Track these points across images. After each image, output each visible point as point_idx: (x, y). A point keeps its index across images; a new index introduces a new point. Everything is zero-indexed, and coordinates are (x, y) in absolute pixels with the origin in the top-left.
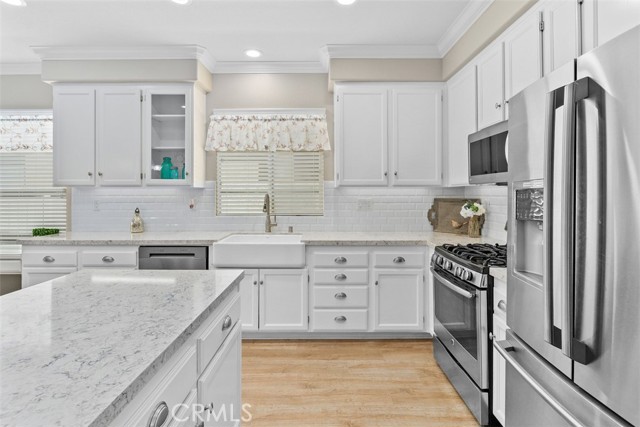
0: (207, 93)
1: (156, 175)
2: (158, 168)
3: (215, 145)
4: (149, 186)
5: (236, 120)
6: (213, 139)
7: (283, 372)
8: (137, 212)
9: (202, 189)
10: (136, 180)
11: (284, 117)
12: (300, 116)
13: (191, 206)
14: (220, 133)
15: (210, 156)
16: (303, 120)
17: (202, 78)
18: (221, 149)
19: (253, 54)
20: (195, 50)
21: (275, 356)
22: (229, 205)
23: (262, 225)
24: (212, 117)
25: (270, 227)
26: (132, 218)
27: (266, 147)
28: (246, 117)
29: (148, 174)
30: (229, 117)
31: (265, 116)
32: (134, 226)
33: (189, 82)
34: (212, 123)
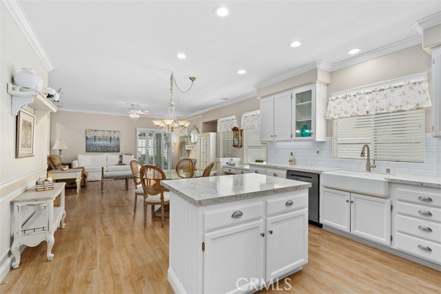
0: (328, 85)
1: (297, 135)
2: (298, 131)
3: (332, 115)
4: (295, 141)
5: (345, 98)
6: (330, 112)
7: (356, 261)
8: (292, 154)
9: (324, 142)
10: (289, 138)
11: (383, 87)
12: (397, 85)
13: (318, 152)
14: (335, 107)
15: (329, 123)
16: (401, 86)
17: (322, 77)
18: (336, 117)
19: (354, 52)
20: (316, 63)
21: (357, 251)
22: (343, 152)
23: (364, 167)
24: (330, 99)
25: (369, 168)
26: (289, 157)
27: (367, 112)
28: (352, 94)
29: (294, 135)
30: (340, 96)
31: (367, 91)
32: (290, 161)
33: (313, 83)
34: (330, 102)
